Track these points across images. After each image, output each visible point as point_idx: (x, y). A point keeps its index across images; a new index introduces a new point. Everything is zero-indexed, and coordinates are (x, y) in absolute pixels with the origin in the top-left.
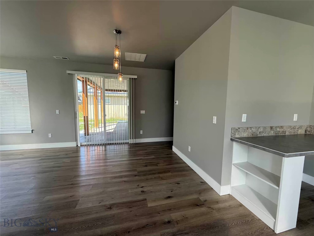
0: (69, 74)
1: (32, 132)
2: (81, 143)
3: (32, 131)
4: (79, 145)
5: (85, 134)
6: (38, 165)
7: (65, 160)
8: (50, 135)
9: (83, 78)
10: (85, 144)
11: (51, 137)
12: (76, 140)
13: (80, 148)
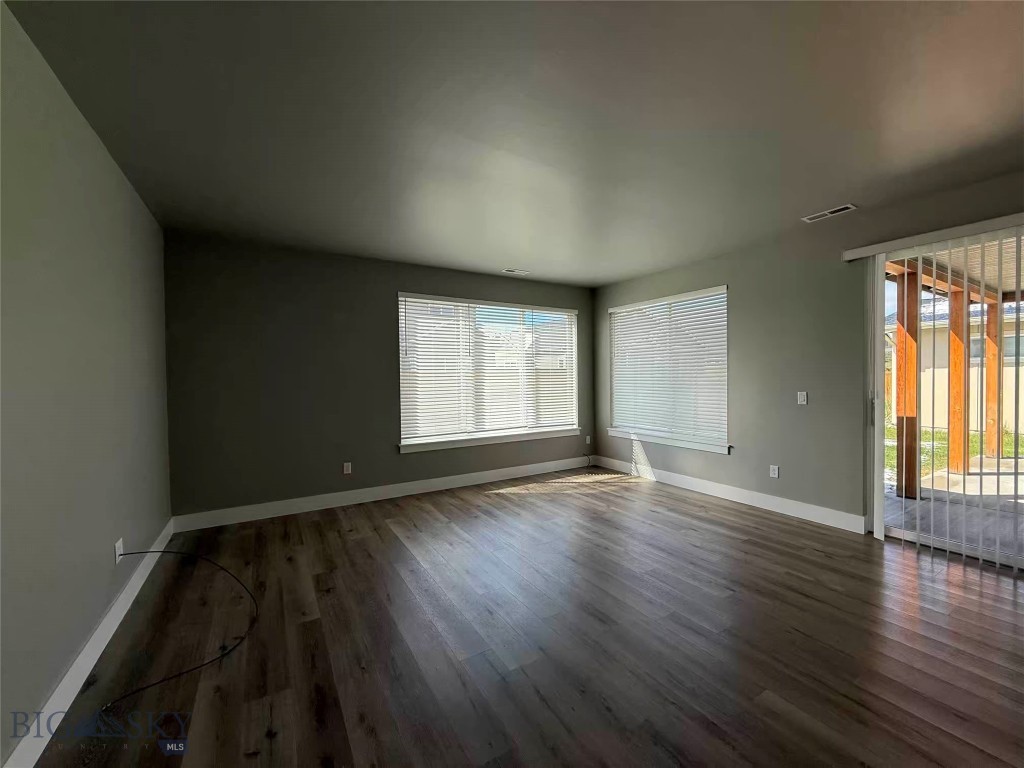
0: (850, 261)
1: (729, 453)
2: (887, 528)
3: (730, 448)
4: (879, 534)
5: (899, 488)
6: (742, 555)
7: (826, 577)
8: (773, 472)
9: (901, 263)
10: (909, 536)
11: (776, 476)
12: (866, 510)
13: (882, 549)
